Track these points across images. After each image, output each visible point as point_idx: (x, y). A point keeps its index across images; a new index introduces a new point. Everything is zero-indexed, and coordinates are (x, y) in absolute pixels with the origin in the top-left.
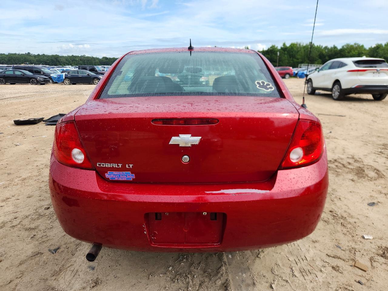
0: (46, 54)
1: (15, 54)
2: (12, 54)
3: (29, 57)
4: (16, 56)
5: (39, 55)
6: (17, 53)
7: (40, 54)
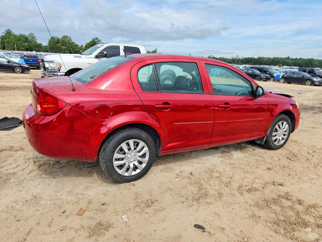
0: (302, 58)
1: (278, 58)
2: (276, 58)
3: (287, 60)
4: (278, 59)
5: (296, 59)
6: (280, 57)
7: (298, 58)
